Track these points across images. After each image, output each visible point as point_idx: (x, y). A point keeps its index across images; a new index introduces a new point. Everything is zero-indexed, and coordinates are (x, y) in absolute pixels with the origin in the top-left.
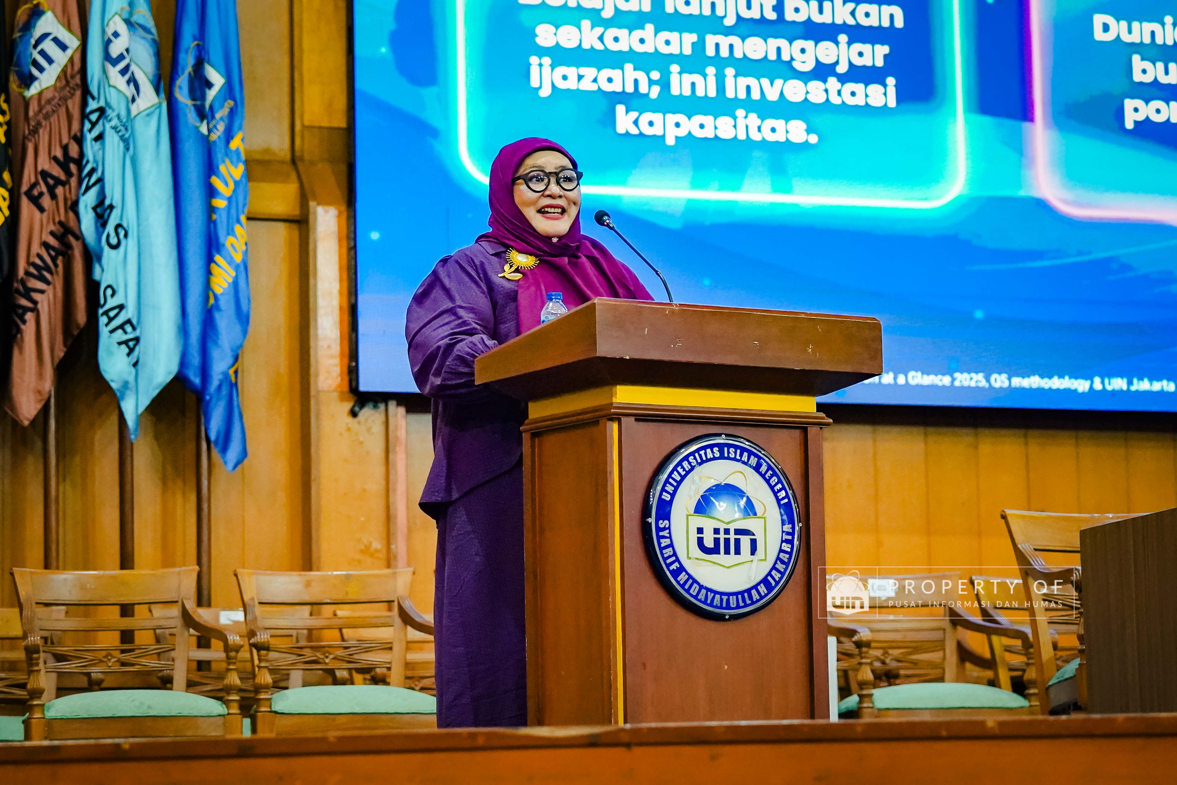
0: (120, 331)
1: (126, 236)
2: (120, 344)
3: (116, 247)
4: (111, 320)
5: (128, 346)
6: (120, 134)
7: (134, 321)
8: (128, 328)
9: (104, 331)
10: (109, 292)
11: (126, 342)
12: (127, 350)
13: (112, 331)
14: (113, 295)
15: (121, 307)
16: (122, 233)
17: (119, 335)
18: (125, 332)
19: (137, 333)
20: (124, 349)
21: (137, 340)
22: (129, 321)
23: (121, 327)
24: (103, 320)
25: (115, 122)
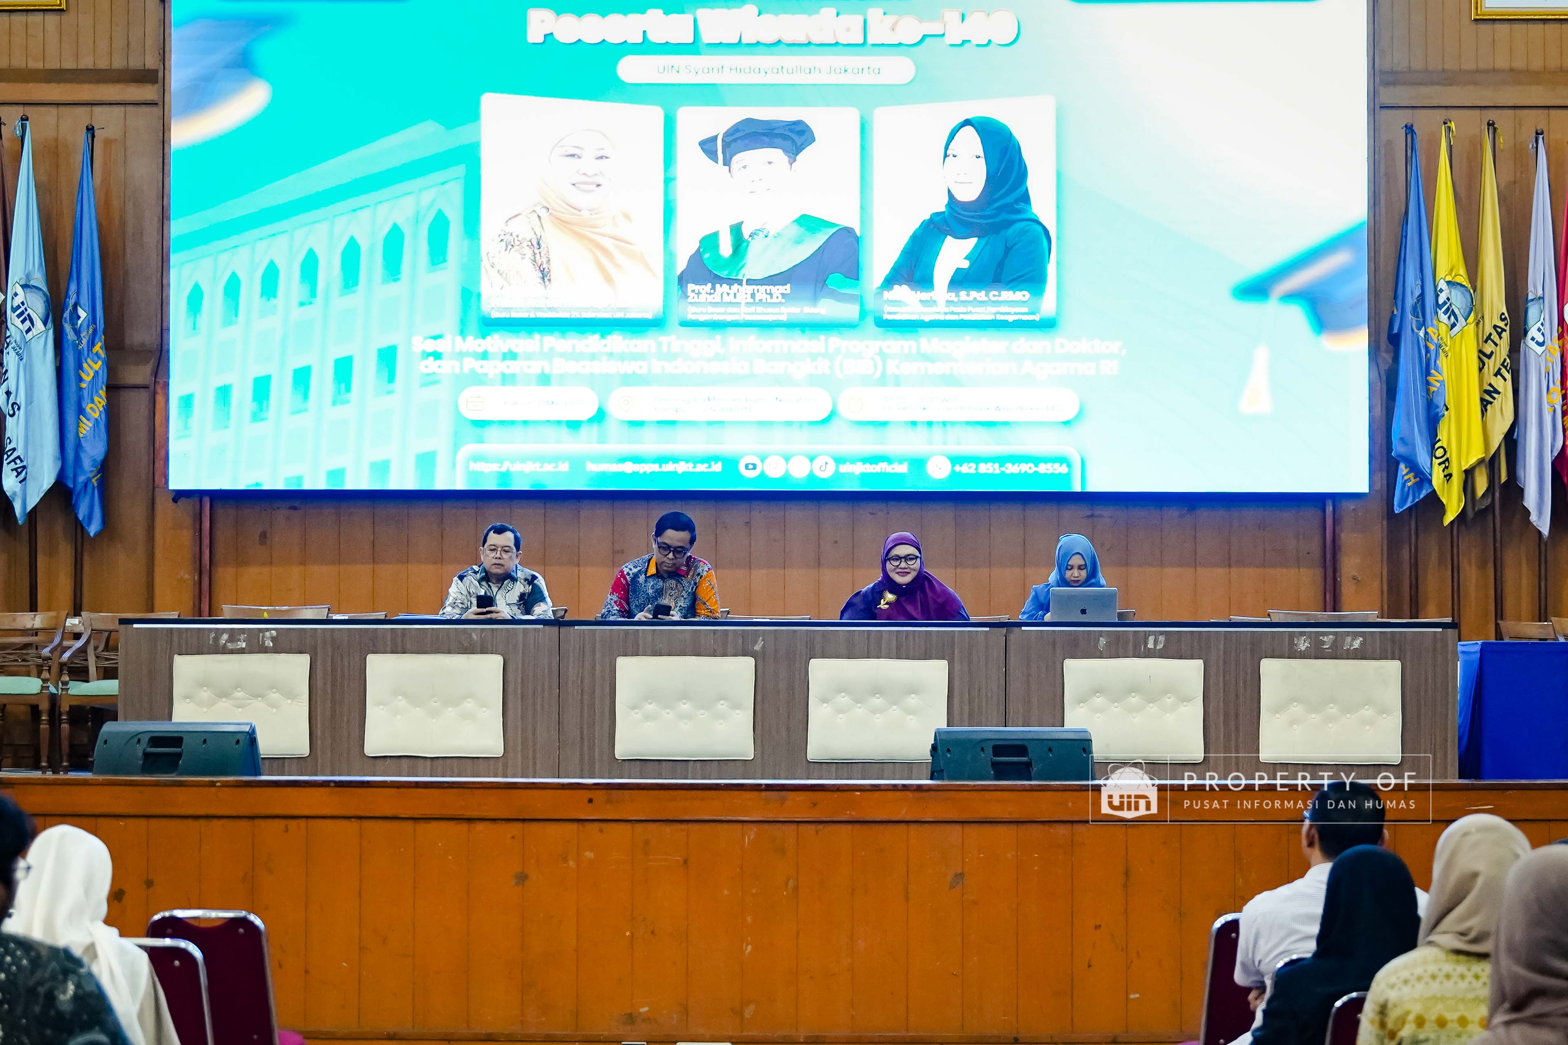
0: (13, 463)
1: (19, 409)
2: (12, 470)
3: (12, 416)
4: (8, 456)
5: (17, 472)
6: (16, 351)
7: (22, 457)
8: (18, 461)
9: (5, 462)
10: (8, 441)
11: (16, 469)
12: (16, 474)
13: (8, 464)
14: (10, 443)
15: (14, 450)
16: (16, 407)
17: (13, 465)
18: (16, 464)
19: (24, 463)
20: (15, 473)
21: (24, 467)
22: (18, 457)
23: (14, 461)
24: (5, 456)
25: (14, 344)
